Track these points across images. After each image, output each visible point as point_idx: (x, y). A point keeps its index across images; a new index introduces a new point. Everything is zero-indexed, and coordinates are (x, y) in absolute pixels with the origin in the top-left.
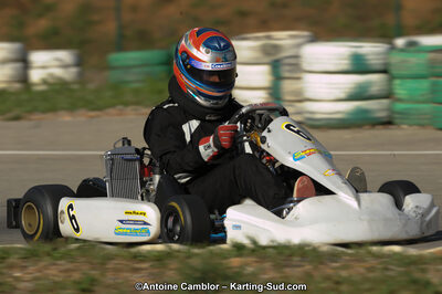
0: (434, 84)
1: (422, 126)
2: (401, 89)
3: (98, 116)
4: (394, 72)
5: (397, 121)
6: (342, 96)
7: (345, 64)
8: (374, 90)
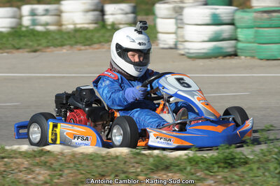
0: (256, 32)
1: (253, 57)
2: (241, 34)
3: (86, 49)
4: (238, 24)
5: (239, 54)
6: (206, 39)
7: (208, 20)
8: (225, 35)
